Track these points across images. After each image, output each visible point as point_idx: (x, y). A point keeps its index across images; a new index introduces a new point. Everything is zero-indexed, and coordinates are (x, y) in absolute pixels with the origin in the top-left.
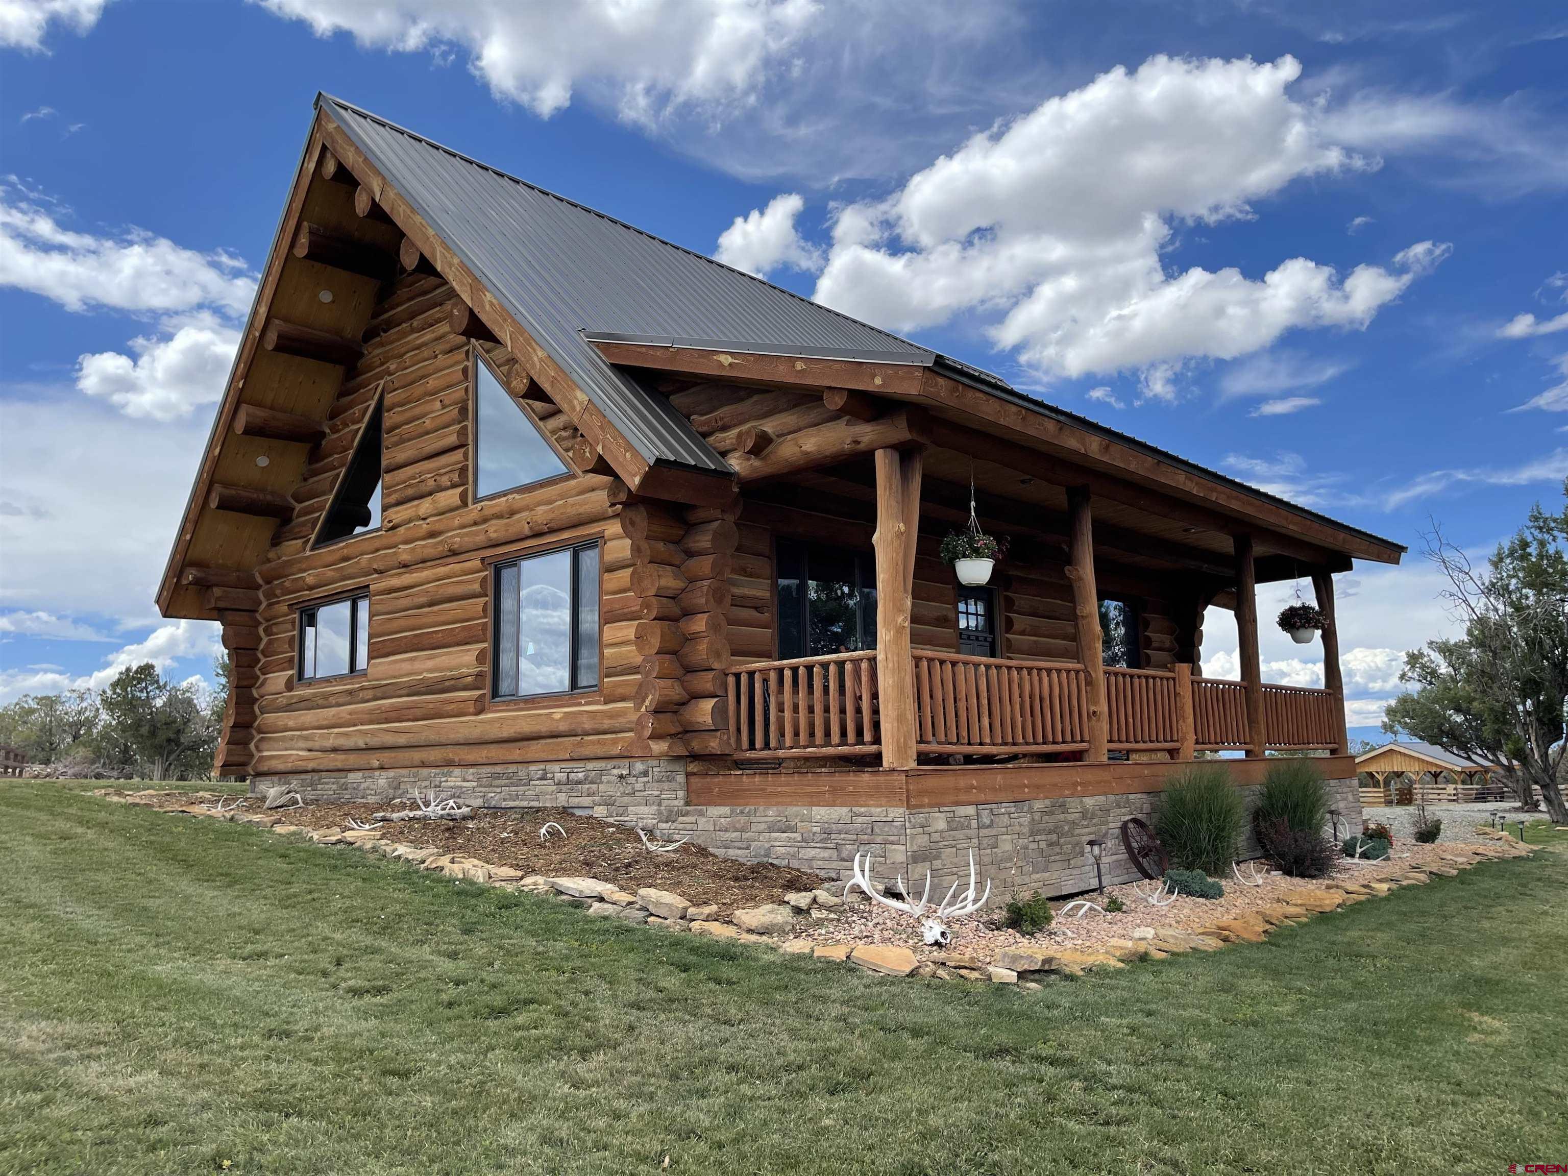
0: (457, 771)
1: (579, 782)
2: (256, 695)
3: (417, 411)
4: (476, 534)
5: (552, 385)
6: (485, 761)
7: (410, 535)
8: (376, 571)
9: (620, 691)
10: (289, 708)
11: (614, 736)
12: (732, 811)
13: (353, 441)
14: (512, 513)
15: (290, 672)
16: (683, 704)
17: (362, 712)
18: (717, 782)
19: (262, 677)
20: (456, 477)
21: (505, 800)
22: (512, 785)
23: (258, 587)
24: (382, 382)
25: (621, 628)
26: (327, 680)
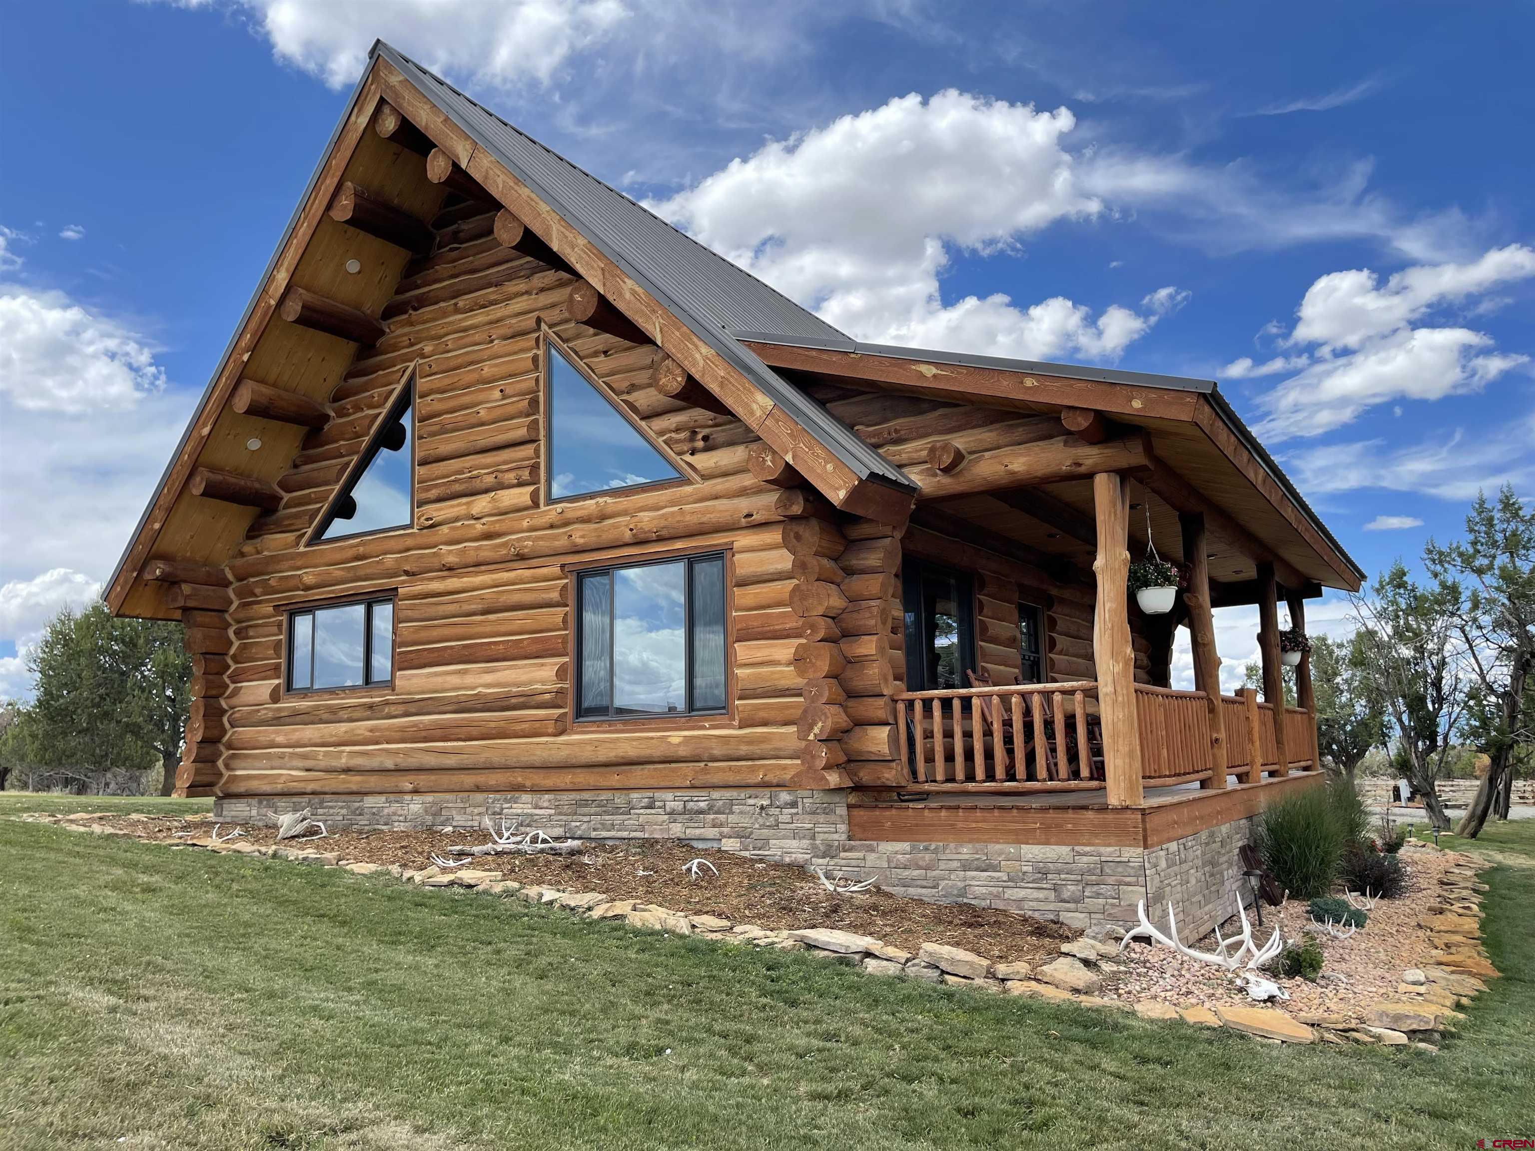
0: (526, 797)
1: (701, 812)
2: (225, 706)
3: (466, 400)
4: (555, 537)
5: (722, 385)
6: (570, 786)
7: (457, 534)
8: (407, 573)
9: (763, 714)
10: (277, 721)
11: (750, 763)
12: (913, 848)
13: (370, 427)
14: (603, 517)
15: (277, 682)
16: (847, 731)
17: (389, 728)
18: (889, 816)
19: (232, 686)
20: (525, 475)
21: (595, 830)
22: (606, 813)
23: (228, 584)
24: (412, 365)
25: (759, 648)
26: (332, 692)
